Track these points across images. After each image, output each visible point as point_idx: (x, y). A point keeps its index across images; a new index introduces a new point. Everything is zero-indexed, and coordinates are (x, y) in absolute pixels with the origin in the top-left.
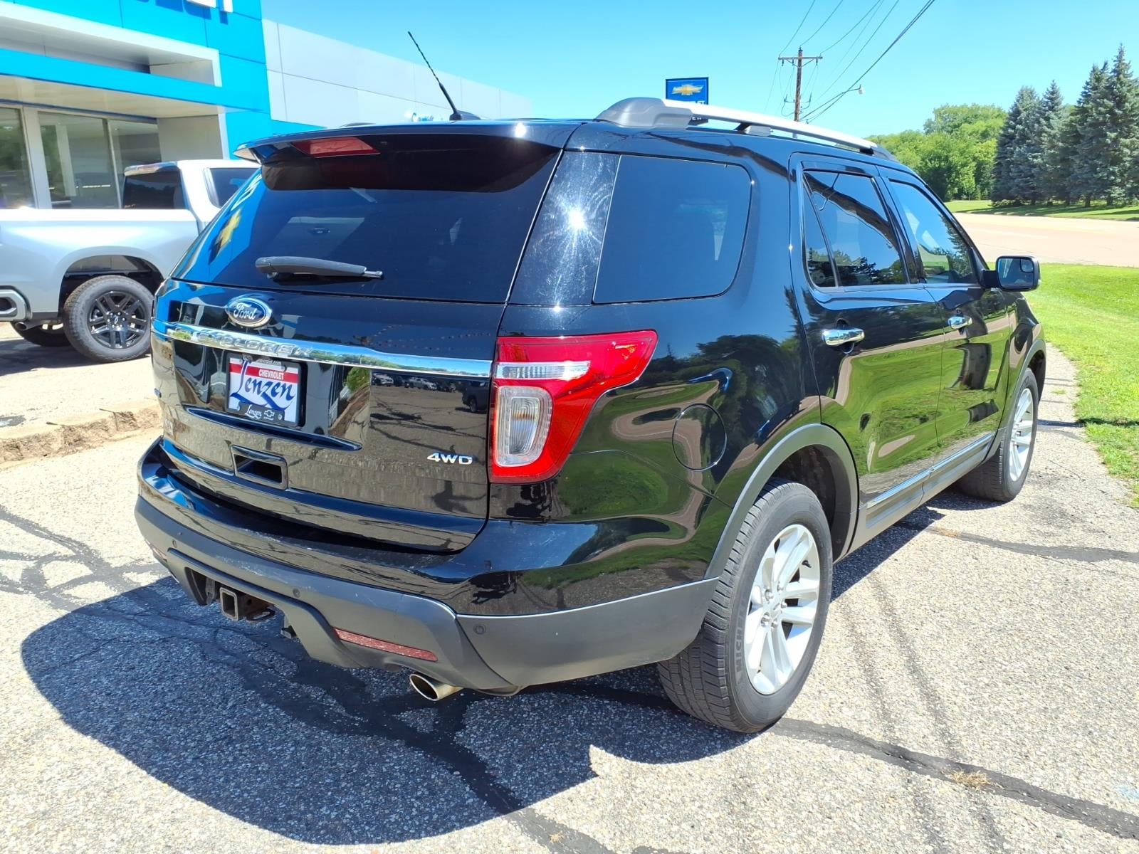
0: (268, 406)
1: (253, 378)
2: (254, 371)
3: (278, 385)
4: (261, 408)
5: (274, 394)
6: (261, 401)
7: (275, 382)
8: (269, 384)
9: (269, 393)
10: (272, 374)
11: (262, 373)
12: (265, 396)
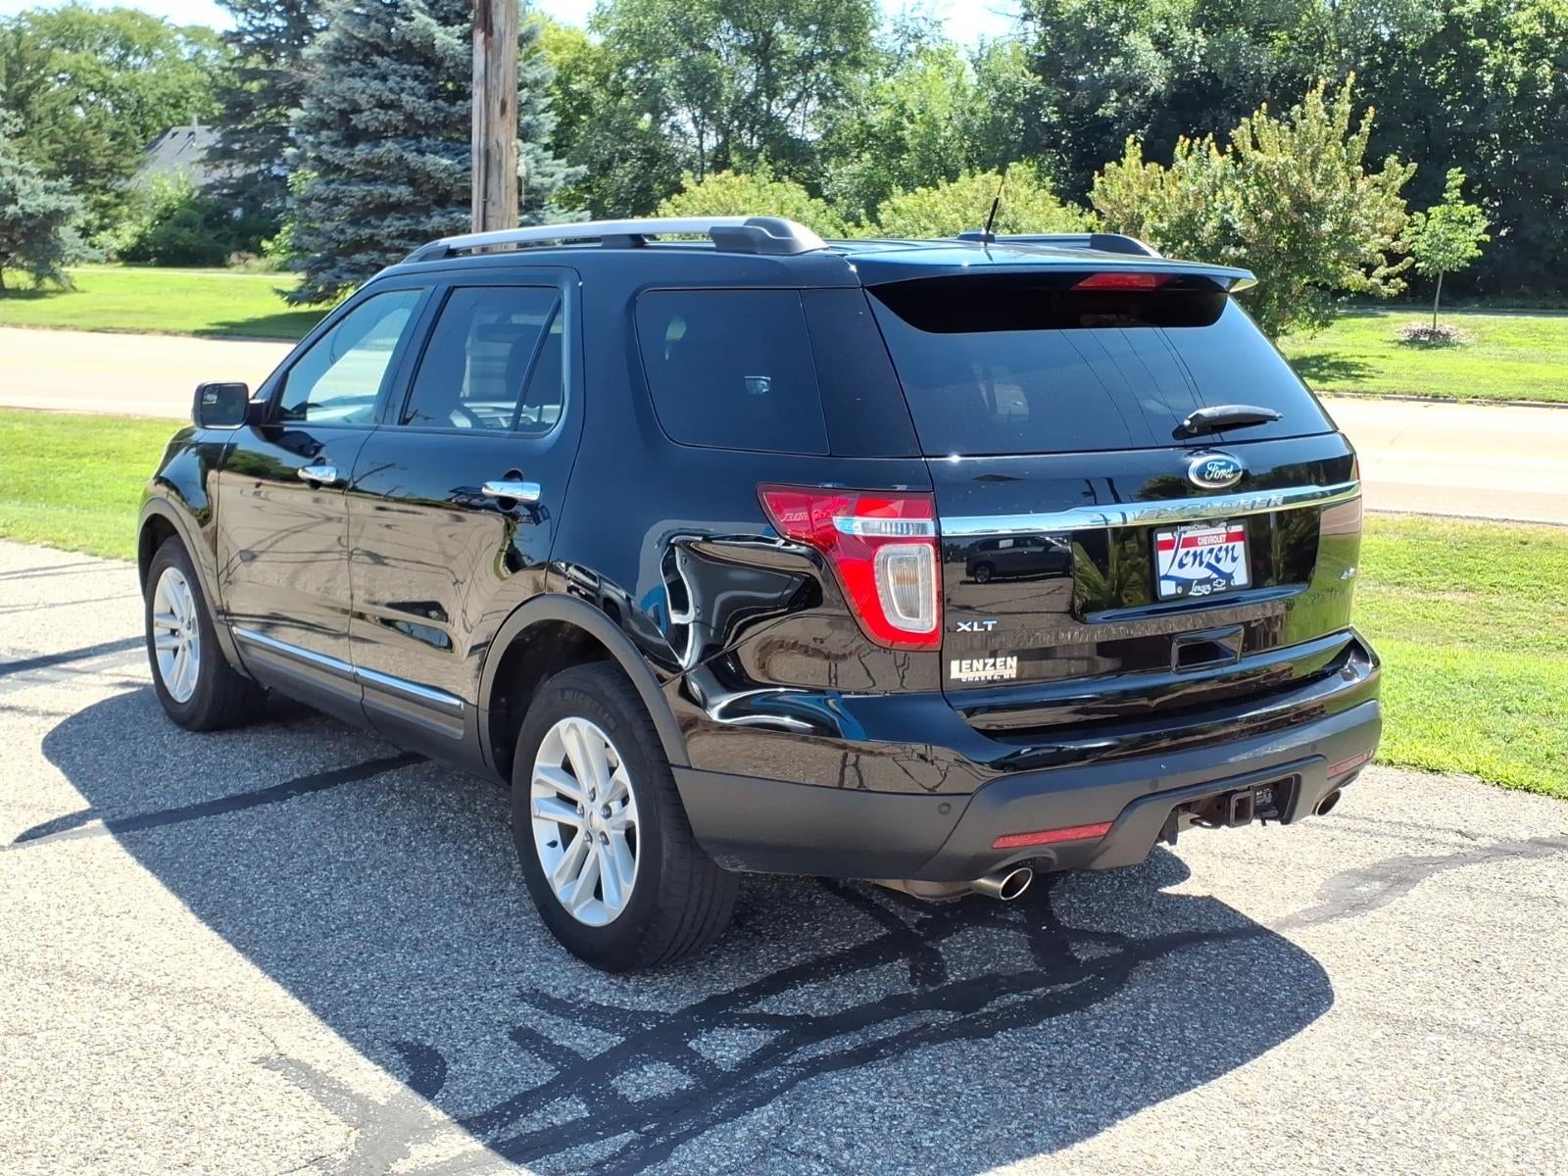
0: (1215, 576)
1: (1192, 550)
2: (1191, 542)
3: (1220, 549)
4: (1208, 581)
5: (1218, 560)
6: (1206, 573)
7: (1217, 547)
8: (1211, 551)
9: (1213, 561)
10: (1212, 540)
11: (1204, 541)
12: (1209, 566)
